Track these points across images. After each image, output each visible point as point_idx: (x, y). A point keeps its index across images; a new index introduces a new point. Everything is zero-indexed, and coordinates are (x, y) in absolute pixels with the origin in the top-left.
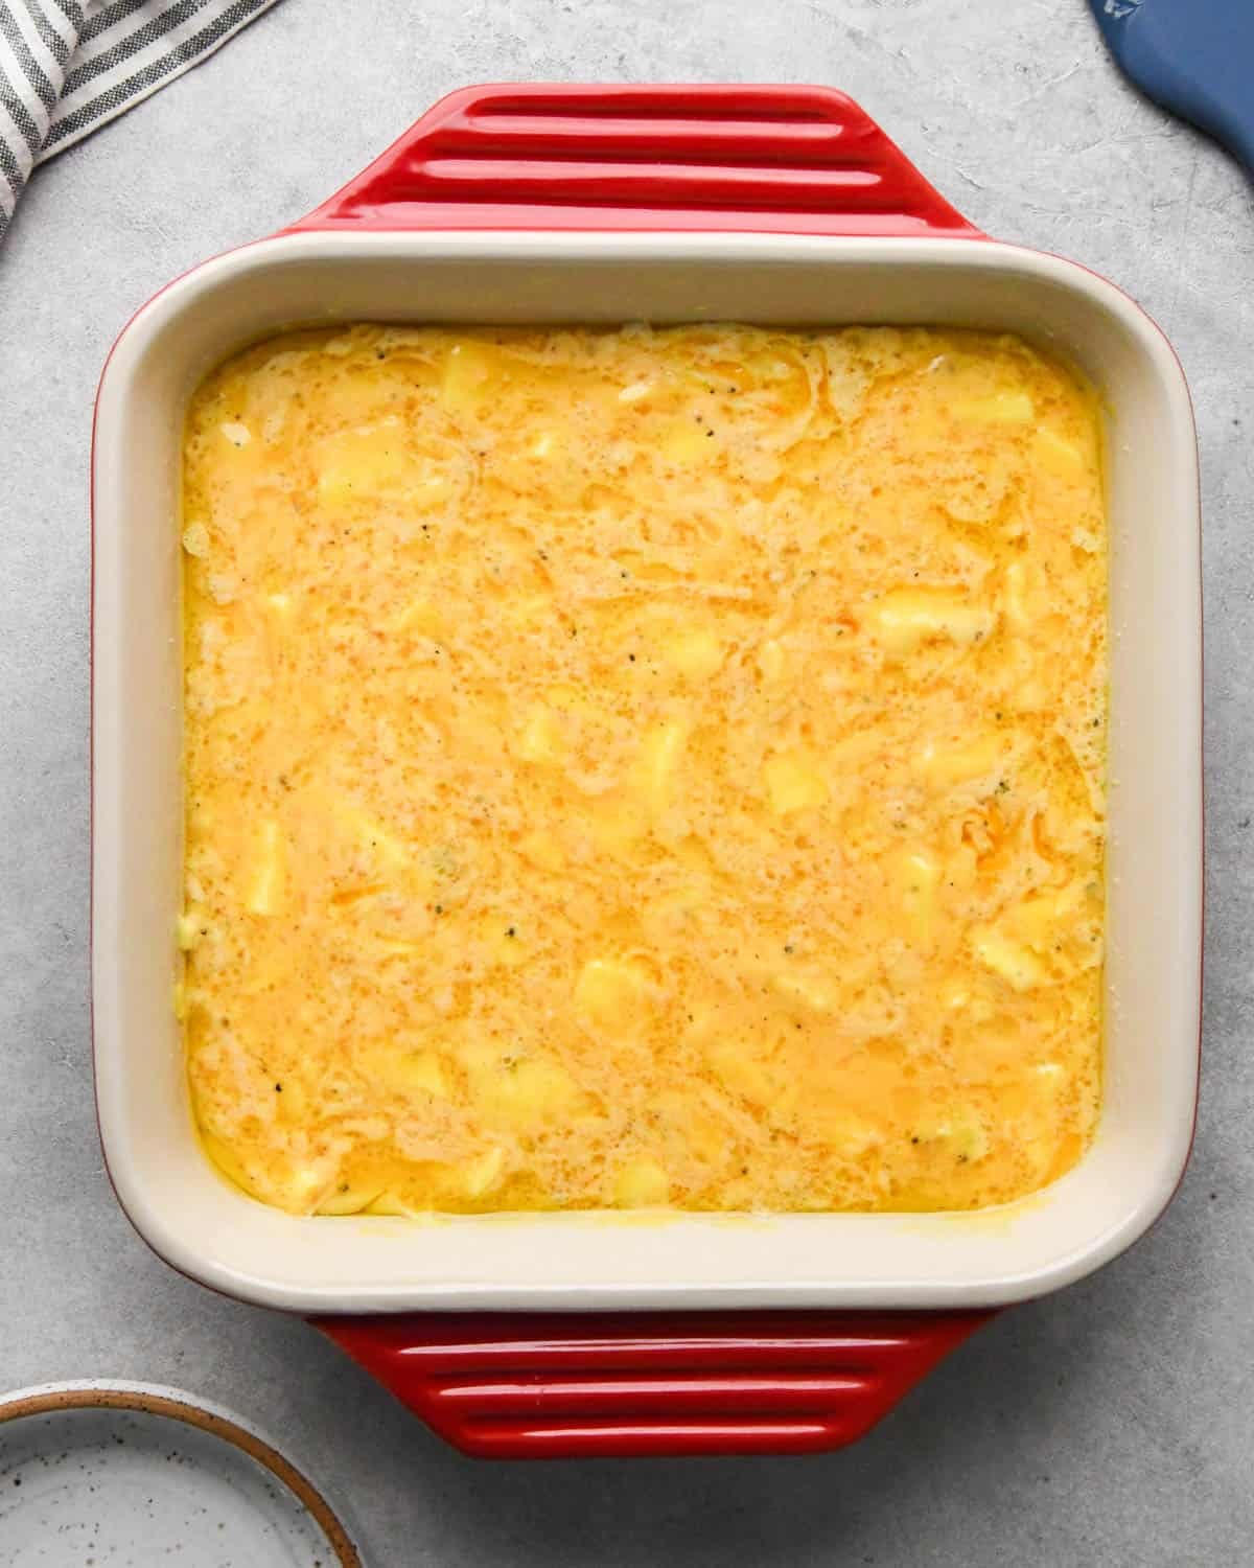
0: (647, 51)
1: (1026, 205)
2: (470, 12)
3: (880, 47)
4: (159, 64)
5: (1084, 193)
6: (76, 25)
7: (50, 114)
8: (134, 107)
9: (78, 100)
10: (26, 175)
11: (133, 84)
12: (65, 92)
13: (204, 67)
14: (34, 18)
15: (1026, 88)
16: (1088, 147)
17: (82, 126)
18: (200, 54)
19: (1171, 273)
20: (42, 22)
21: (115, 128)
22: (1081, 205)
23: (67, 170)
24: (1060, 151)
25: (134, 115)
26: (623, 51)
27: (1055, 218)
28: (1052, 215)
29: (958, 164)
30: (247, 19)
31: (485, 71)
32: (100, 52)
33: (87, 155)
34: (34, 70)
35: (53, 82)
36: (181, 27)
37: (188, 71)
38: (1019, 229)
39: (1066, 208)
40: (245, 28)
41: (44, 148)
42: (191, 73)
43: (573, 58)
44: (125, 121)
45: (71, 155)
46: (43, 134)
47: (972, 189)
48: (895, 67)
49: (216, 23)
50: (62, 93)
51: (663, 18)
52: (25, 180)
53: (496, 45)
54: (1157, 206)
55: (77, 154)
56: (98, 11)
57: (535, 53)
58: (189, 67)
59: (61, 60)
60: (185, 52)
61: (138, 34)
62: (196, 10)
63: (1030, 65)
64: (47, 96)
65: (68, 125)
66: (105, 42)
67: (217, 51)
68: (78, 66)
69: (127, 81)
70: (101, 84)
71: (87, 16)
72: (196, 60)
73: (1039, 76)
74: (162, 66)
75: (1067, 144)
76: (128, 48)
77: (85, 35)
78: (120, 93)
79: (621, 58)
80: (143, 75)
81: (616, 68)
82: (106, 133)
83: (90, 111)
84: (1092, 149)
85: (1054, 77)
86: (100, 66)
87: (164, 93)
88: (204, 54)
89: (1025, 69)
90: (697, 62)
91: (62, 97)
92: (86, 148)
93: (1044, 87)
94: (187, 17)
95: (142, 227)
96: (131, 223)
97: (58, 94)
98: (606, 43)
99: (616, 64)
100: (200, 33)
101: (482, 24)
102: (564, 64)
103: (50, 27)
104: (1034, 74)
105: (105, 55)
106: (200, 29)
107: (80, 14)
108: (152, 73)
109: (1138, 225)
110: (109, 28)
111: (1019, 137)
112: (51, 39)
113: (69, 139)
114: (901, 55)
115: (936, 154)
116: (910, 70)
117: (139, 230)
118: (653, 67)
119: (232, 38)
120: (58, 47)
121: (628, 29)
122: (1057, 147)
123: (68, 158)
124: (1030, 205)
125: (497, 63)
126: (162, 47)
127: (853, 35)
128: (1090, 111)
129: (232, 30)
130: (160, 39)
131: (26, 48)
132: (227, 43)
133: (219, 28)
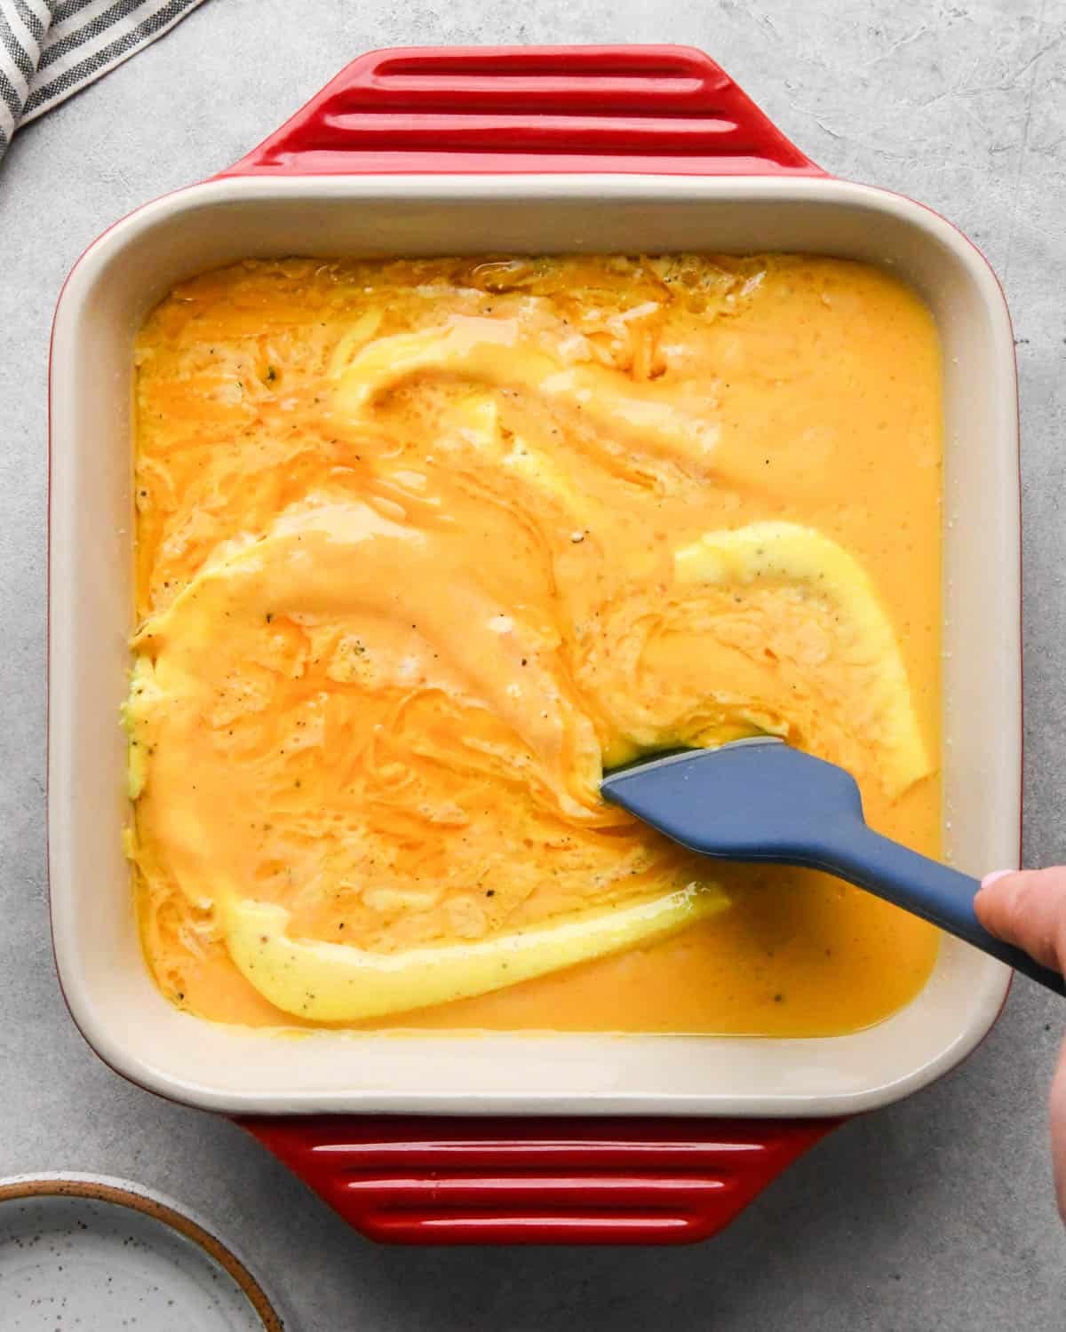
0: (544, 22)
1: (878, 152)
3: (750, 15)
4: (124, 39)
5: (930, 140)
7: (29, 83)
8: (104, 77)
9: (54, 71)
10: (9, 138)
11: (102, 57)
12: (42, 64)
13: (163, 42)
15: (878, 49)
16: (933, 100)
17: (58, 93)
18: (160, 30)
19: (1007, 209)
20: (20, 4)
21: (87, 96)
22: (927, 151)
23: (47, 128)
24: (908, 104)
25: (102, 84)
26: (523, 22)
27: (904, 163)
28: (902, 160)
29: (820, 117)
32: (74, 29)
33: (63, 118)
34: (14, 45)
35: (31, 55)
37: (149, 45)
38: (872, 172)
39: (913, 154)
41: (24, 113)
42: (153, 47)
43: (480, 29)
44: (95, 89)
45: (49, 119)
46: (23, 100)
47: (830, 138)
48: (761, 33)
49: (173, 3)
50: (39, 65)
52: (8, 142)
54: (995, 151)
55: (53, 119)
57: (448, 24)
58: (149, 42)
59: (37, 37)
60: (147, 29)
61: (106, 14)
63: (882, 29)
64: (25, 67)
65: (47, 92)
66: (78, 21)
67: (175, 27)
68: (53, 42)
69: (97, 54)
70: (74, 58)
72: (156, 35)
73: (889, 39)
74: (127, 41)
75: (915, 98)
76: (98, 26)
77: (58, 16)
78: (91, 65)
79: (522, 29)
80: (111, 49)
81: (518, 37)
82: (80, 98)
83: (65, 80)
84: (937, 101)
85: (904, 39)
86: (74, 41)
87: (129, 65)
88: (163, 30)
89: (877, 33)
91: (39, 68)
92: (62, 112)
93: (894, 48)
95: (109, 179)
96: (100, 176)
97: (35, 65)
98: (509, 15)
99: (518, 33)
101: (400, 2)
102: (473, 34)
103: (27, 8)
104: (885, 37)
105: (78, 33)
108: (118, 48)
109: (978, 168)
110: (82, 9)
111: (872, 92)
112: (28, 18)
113: (48, 104)
114: (767, 22)
115: (798, 108)
116: (776, 35)
117: (107, 182)
118: (549, 36)
120: (34, 24)
121: (527, 3)
122: (905, 101)
123: (46, 121)
124: (881, 151)
125: (415, 34)
126: (126, 25)
128: (934, 68)
129: (187, 10)
130: (125, 18)
131: (7, 26)
132: (182, 20)
133: (174, 7)
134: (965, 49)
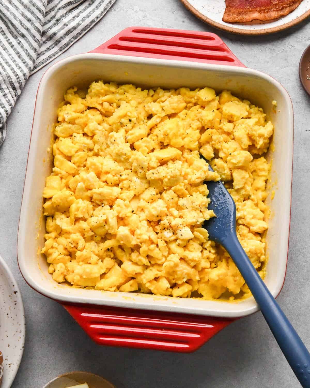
8: (49, 63)
10: (28, 77)
11: (50, 57)
12: (37, 58)
13: (66, 52)
15: (271, 54)
16: (285, 67)
24: (279, 68)
35: (34, 57)
36: (60, 43)
37: (62, 54)
41: (32, 71)
46: (32, 68)
56: (42, 41)
59: (35, 52)
60: (61, 49)
61: (50, 47)
64: (32, 60)
66: (43, 48)
68: (39, 53)
69: (48, 56)
70: (42, 58)
71: (40, 42)
72: (64, 51)
74: (56, 53)
76: (48, 50)
77: (40, 46)
78: (47, 59)
80: (52, 55)
85: (278, 52)
86: (42, 54)
88: (66, 49)
89: (271, 50)
93: (275, 54)
94: (61, 41)
97: (35, 59)
103: (32, 45)
104: (273, 51)
105: (43, 51)
106: (64, 43)
107: (38, 42)
108: (54, 55)
110: (44, 45)
111: (269, 64)
112: (32, 48)
113: (36, 70)
116: (245, 49)
126: (56, 49)
128: (286, 60)
129: (72, 44)
130: (56, 47)
131: (26, 50)
132: (70, 47)
133: (68, 43)
134: (294, 55)
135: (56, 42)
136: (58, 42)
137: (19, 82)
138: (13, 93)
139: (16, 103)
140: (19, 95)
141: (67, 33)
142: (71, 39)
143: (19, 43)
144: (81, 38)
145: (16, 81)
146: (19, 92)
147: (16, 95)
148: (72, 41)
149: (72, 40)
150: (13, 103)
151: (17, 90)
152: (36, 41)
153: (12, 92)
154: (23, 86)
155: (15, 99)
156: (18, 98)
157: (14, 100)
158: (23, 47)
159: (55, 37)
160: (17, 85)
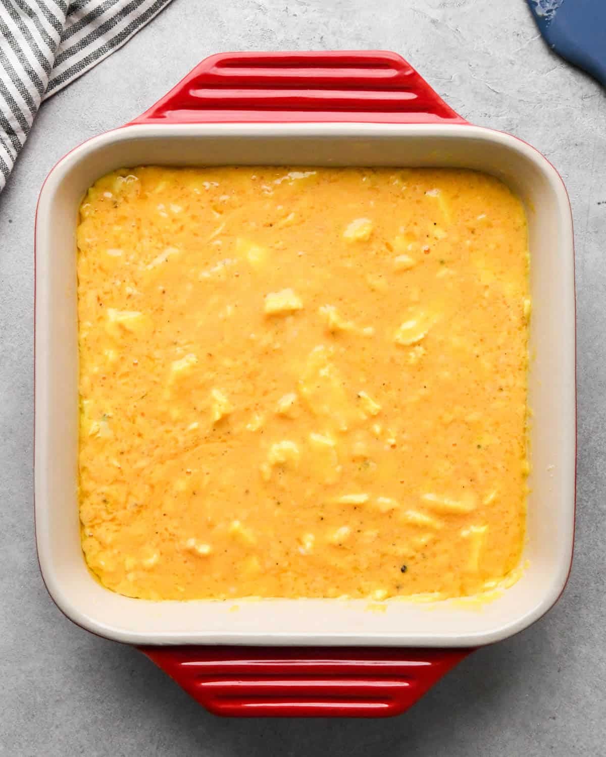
0: (334, 34)
1: (520, 101)
2: (248, 19)
3: (447, 26)
4: (99, 50)
5: (549, 93)
6: (60, 34)
7: (48, 76)
8: (88, 71)
9: (61, 69)
10: (38, 106)
11: (87, 60)
12: (56, 65)
13: (121, 51)
14: (40, 31)
15: (518, 44)
16: (550, 70)
17: (64, 81)
18: (119, 44)
19: (593, 130)
20: (43, 32)
21: (79, 82)
22: (547, 100)
23: (57, 102)
24: (536, 74)
25: (88, 75)
26: (322, 34)
27: (535, 106)
28: (533, 105)
29: (487, 82)
30: (140, 27)
31: (256, 47)
32: (71, 45)
33: (67, 95)
34: (40, 56)
35: (49, 61)
36: (110, 32)
37: (113, 53)
38: (518, 112)
39: (540, 101)
40: (140, 30)
41: (46, 93)
42: (116, 54)
43: (298, 39)
44: (84, 78)
45: (58, 95)
46: (46, 86)
47: (494, 94)
48: (455, 37)
49: (126, 29)
50: (54, 66)
51: (342, 18)
52: (37, 109)
53: (261, 34)
54: (584, 98)
55: (61, 95)
56: (70, 25)
57: (281, 37)
58: (113, 51)
59: (53, 50)
60: (112, 44)
61: (89, 37)
62: (116, 24)
63: (520, 32)
64: (46, 68)
65: (57, 81)
66: (73, 41)
67: (127, 42)
68: (61, 52)
69: (84, 59)
70: (72, 61)
71: (64, 29)
72: (117, 47)
73: (524, 38)
74: (101, 51)
75: (540, 70)
76: (84, 43)
77: (64, 37)
78: (81, 65)
79: (322, 38)
80: (92, 56)
81: (320, 43)
82: (75, 84)
83: (67, 74)
84: (551, 71)
85: (533, 38)
86: (71, 52)
87: (102, 64)
88: (121, 44)
89: (518, 35)
90: (358, 38)
91: (54, 68)
92: (65, 92)
93: (528, 42)
94: (112, 27)
95: (94, 129)
96: (89, 127)
97: (52, 67)
98: (314, 30)
99: (320, 40)
100: (119, 35)
101: (254, 25)
102: (294, 42)
103: (47, 34)
104: (522, 37)
105: (73, 47)
106: (119, 32)
107: (61, 27)
108: (96, 55)
109: (576, 108)
110: (75, 34)
111: (516, 67)
112: (48, 40)
113: (58, 88)
114: (457, 30)
115: (475, 77)
116: (462, 38)
117: (93, 131)
118: (337, 42)
119: (134, 36)
120: (52, 44)
121: (324, 24)
122: (534, 72)
123: (57, 97)
124: (522, 100)
125: (262, 43)
126: (100, 42)
127: (434, 22)
129: (134, 33)
130: (99, 38)
131: (36, 45)
132: (131, 38)
133: (127, 32)
135: (101, 27)
136: (105, 28)
137: (21, 118)
138: (9, 142)
139: (17, 162)
140: (22, 143)
141: (126, 11)
142: (132, 23)
143: (24, 29)
144: (153, 20)
145: (12, 117)
146: (22, 137)
147: (16, 145)
148: (135, 27)
149: (134, 25)
150: (10, 164)
151: (17, 133)
152: (57, 25)
153: (6, 139)
154: (30, 125)
155: (14, 153)
156: (21, 150)
157: (11, 156)
158: (29, 38)
159: (99, 18)
160: (15, 125)
